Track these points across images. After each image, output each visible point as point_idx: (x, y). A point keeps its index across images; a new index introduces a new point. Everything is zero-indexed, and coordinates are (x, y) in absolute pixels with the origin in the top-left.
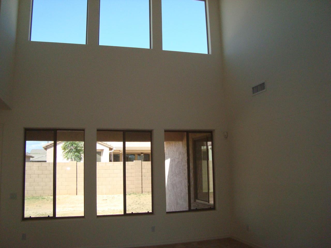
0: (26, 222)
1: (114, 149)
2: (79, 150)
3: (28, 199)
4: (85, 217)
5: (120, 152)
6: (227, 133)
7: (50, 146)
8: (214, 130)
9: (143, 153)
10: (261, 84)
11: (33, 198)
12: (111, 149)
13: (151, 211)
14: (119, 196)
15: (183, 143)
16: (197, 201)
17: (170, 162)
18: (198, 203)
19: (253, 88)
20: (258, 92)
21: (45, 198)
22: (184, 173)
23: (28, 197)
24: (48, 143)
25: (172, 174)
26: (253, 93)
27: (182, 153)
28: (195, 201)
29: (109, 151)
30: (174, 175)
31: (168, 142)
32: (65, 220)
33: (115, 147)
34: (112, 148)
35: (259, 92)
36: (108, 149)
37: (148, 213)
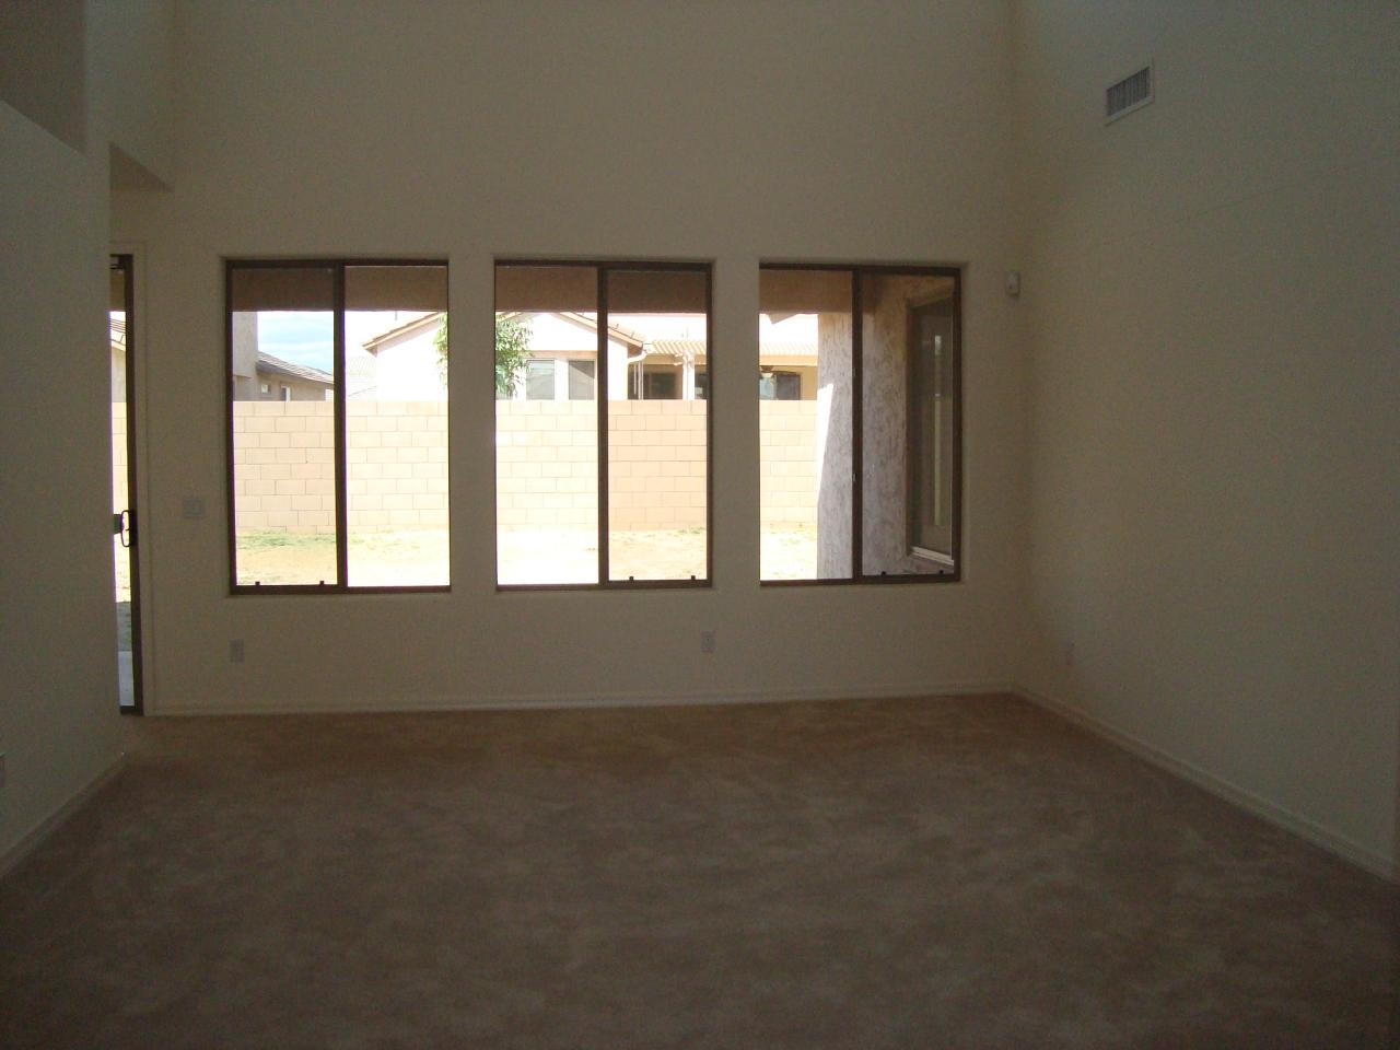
0: (240, 600)
1: (650, 349)
2: (504, 352)
3: (300, 541)
4: (453, 588)
5: (676, 364)
6: (1019, 279)
7: (388, 338)
8: (966, 265)
9: (772, 366)
10: (1137, 75)
11: (317, 539)
12: (634, 350)
13: (702, 575)
14: (654, 536)
15: (875, 321)
16: (919, 551)
17: (834, 400)
18: (919, 558)
19: (1109, 91)
20: (1124, 107)
21: (363, 541)
22: (879, 443)
23: (301, 537)
24: (396, 319)
25: (839, 445)
26: (1110, 114)
27: (875, 359)
28: (909, 551)
29: (629, 357)
30: (843, 451)
31: (828, 314)
32: (374, 597)
33: (653, 343)
34: (639, 345)
35: (1128, 109)
36: (625, 350)
37: (693, 583)
